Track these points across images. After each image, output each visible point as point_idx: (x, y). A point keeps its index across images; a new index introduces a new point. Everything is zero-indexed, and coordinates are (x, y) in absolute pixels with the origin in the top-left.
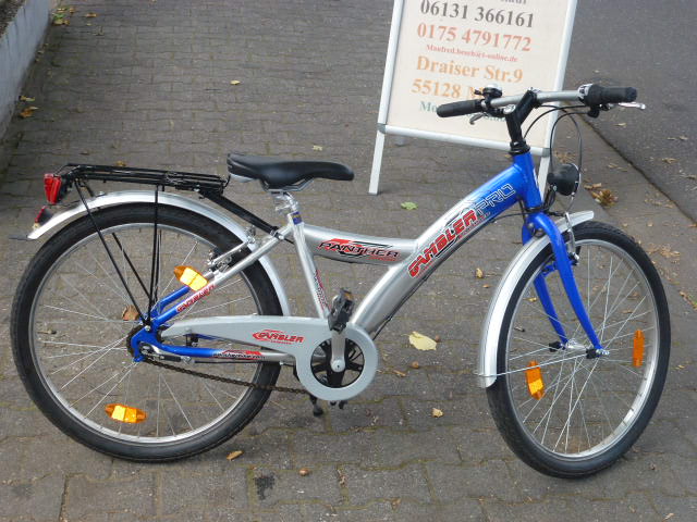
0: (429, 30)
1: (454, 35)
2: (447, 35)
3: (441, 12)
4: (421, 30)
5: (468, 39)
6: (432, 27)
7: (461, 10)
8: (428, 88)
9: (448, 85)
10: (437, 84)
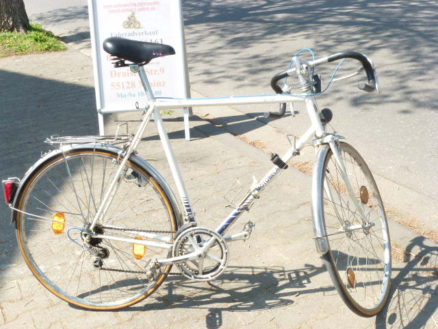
8: (119, 86)
10: (123, 84)
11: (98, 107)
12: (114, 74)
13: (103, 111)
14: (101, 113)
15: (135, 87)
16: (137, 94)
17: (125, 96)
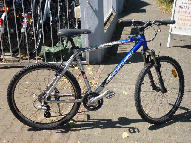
0: (180, 12)
1: (186, 13)
2: (185, 13)
3: (183, 8)
4: (179, 12)
5: (189, 14)
6: (181, 11)
7: (188, 7)
8: (181, 24)
9: (185, 23)
10: (182, 24)
11: (170, 31)
12: (179, 19)
13: (171, 33)
14: (170, 34)
15: (187, 25)
16: (187, 29)
17: (182, 29)
